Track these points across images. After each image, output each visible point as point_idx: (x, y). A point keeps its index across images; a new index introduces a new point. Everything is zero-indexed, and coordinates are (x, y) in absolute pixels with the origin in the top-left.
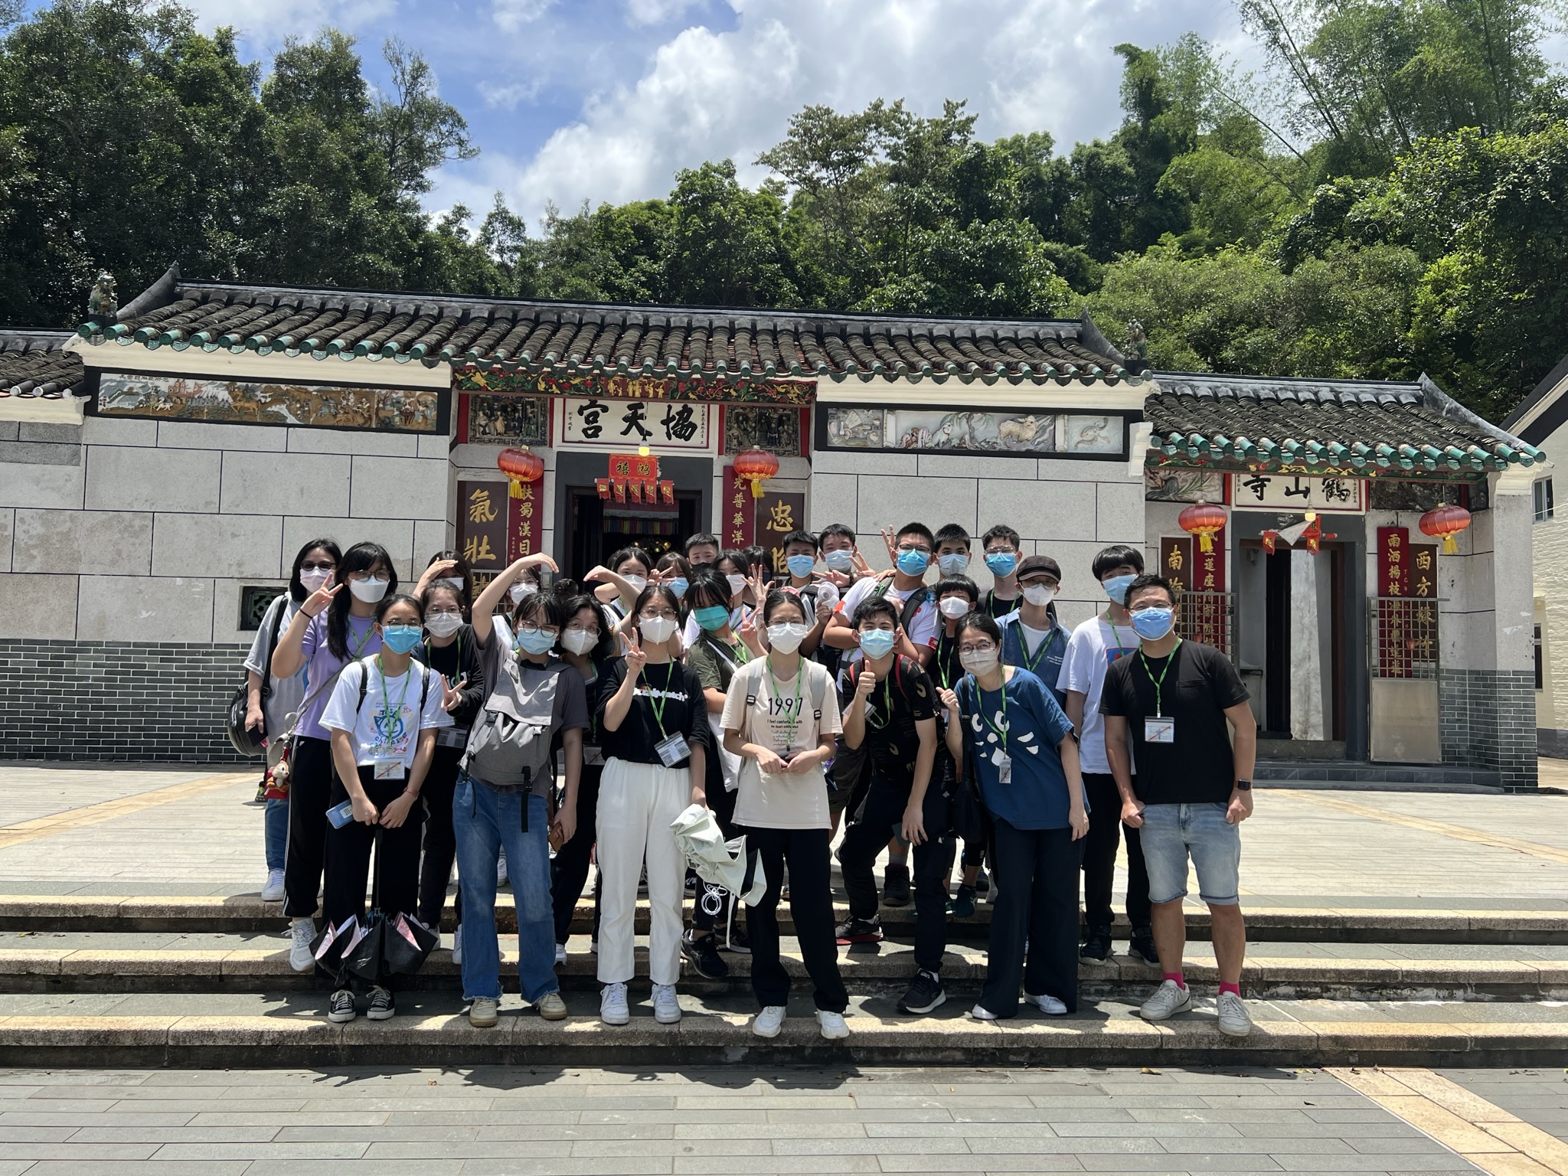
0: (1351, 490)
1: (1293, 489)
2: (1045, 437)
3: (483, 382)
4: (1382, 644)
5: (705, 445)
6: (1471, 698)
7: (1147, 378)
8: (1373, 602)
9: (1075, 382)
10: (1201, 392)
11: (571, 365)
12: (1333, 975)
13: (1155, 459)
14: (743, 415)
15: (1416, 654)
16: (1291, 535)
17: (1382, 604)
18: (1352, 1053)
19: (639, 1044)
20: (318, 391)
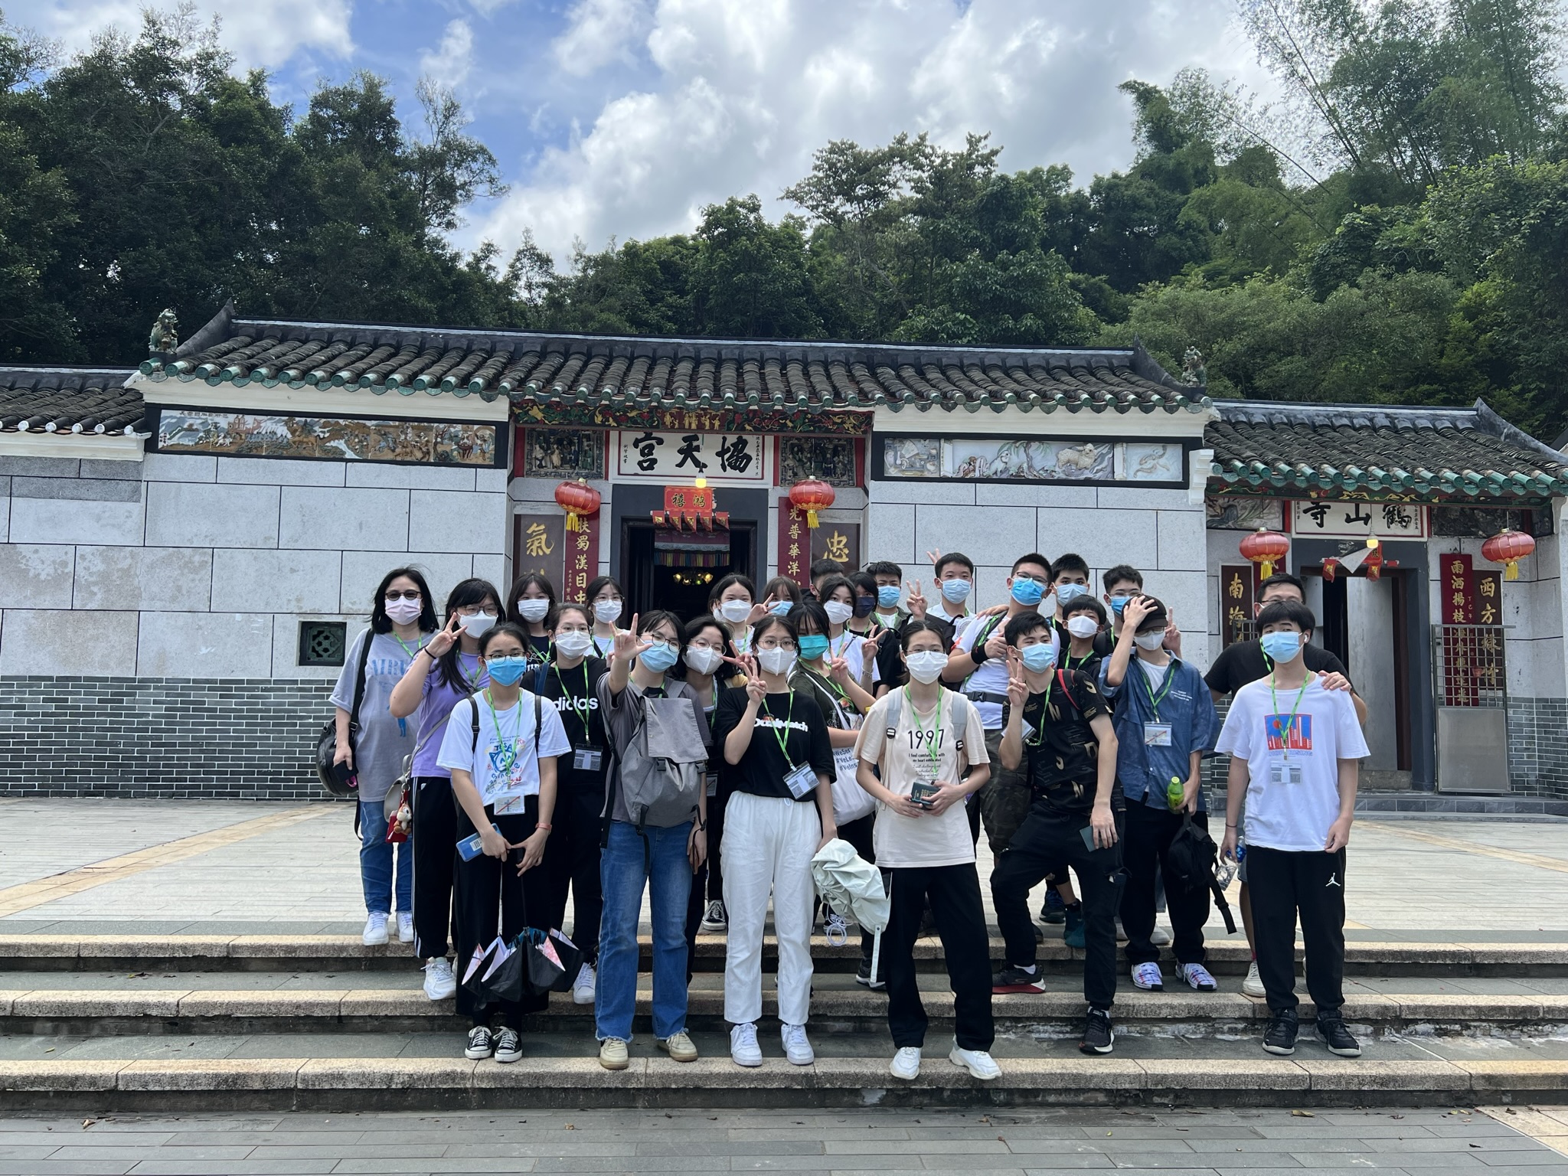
0: (1413, 516)
1: (1353, 516)
2: (1103, 465)
3: (540, 416)
4: (1448, 671)
5: (760, 476)
6: (1538, 726)
7: (1207, 405)
8: (1437, 630)
9: (1135, 410)
10: (1258, 418)
11: (629, 398)
12: (1473, 1012)
13: (1216, 487)
14: (798, 446)
15: (1483, 683)
16: (1352, 562)
17: (1446, 631)
18: (1504, 1092)
19: (775, 1086)
20: (376, 426)
